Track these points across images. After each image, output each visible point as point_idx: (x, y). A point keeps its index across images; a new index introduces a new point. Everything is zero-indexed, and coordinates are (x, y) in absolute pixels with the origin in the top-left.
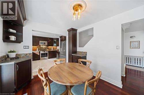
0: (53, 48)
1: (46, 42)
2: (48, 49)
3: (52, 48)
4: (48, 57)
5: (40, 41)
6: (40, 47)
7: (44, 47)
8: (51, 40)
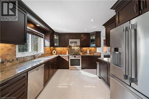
0: (90, 51)
1: (78, 41)
2: (81, 51)
3: (88, 51)
4: (81, 66)
5: (70, 40)
6: (71, 49)
7: (76, 49)
8: (85, 37)
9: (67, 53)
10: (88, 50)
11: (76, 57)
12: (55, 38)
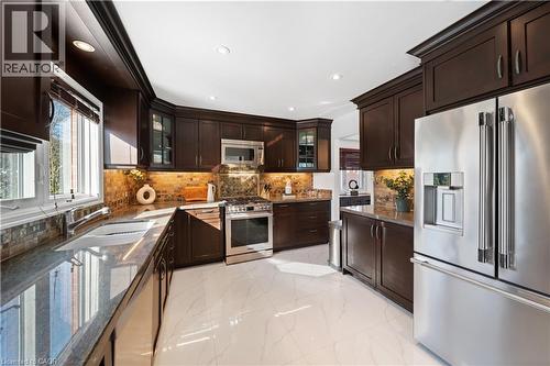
0: (294, 184)
1: (257, 149)
2: (267, 187)
4: (270, 244)
5: (226, 143)
6: (225, 179)
7: (243, 181)
8: (281, 136)
9: (210, 195)
10: (288, 181)
11: (256, 208)
12: (157, 126)
